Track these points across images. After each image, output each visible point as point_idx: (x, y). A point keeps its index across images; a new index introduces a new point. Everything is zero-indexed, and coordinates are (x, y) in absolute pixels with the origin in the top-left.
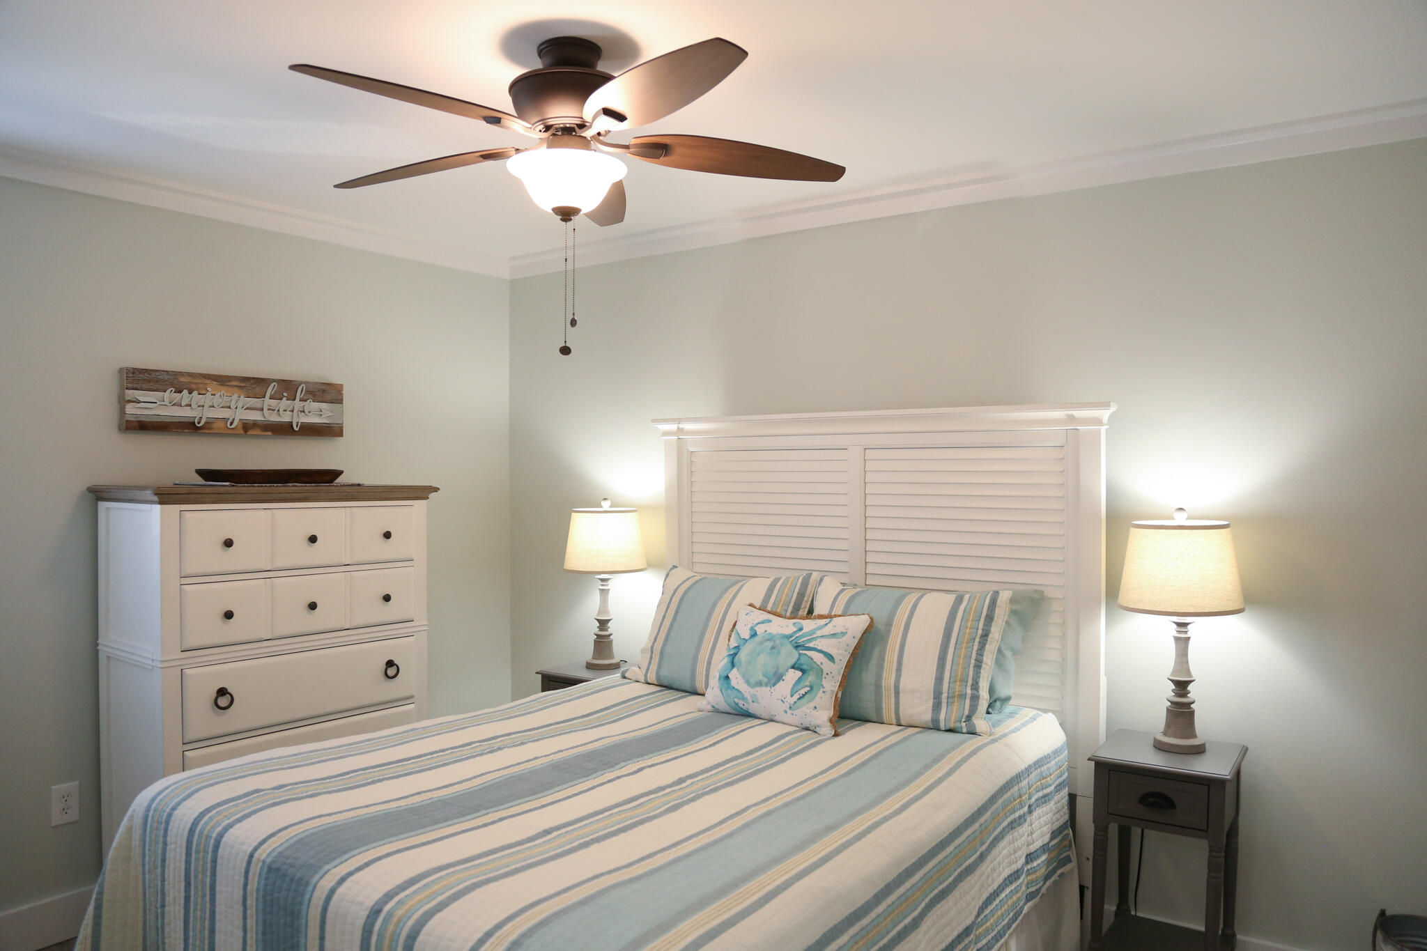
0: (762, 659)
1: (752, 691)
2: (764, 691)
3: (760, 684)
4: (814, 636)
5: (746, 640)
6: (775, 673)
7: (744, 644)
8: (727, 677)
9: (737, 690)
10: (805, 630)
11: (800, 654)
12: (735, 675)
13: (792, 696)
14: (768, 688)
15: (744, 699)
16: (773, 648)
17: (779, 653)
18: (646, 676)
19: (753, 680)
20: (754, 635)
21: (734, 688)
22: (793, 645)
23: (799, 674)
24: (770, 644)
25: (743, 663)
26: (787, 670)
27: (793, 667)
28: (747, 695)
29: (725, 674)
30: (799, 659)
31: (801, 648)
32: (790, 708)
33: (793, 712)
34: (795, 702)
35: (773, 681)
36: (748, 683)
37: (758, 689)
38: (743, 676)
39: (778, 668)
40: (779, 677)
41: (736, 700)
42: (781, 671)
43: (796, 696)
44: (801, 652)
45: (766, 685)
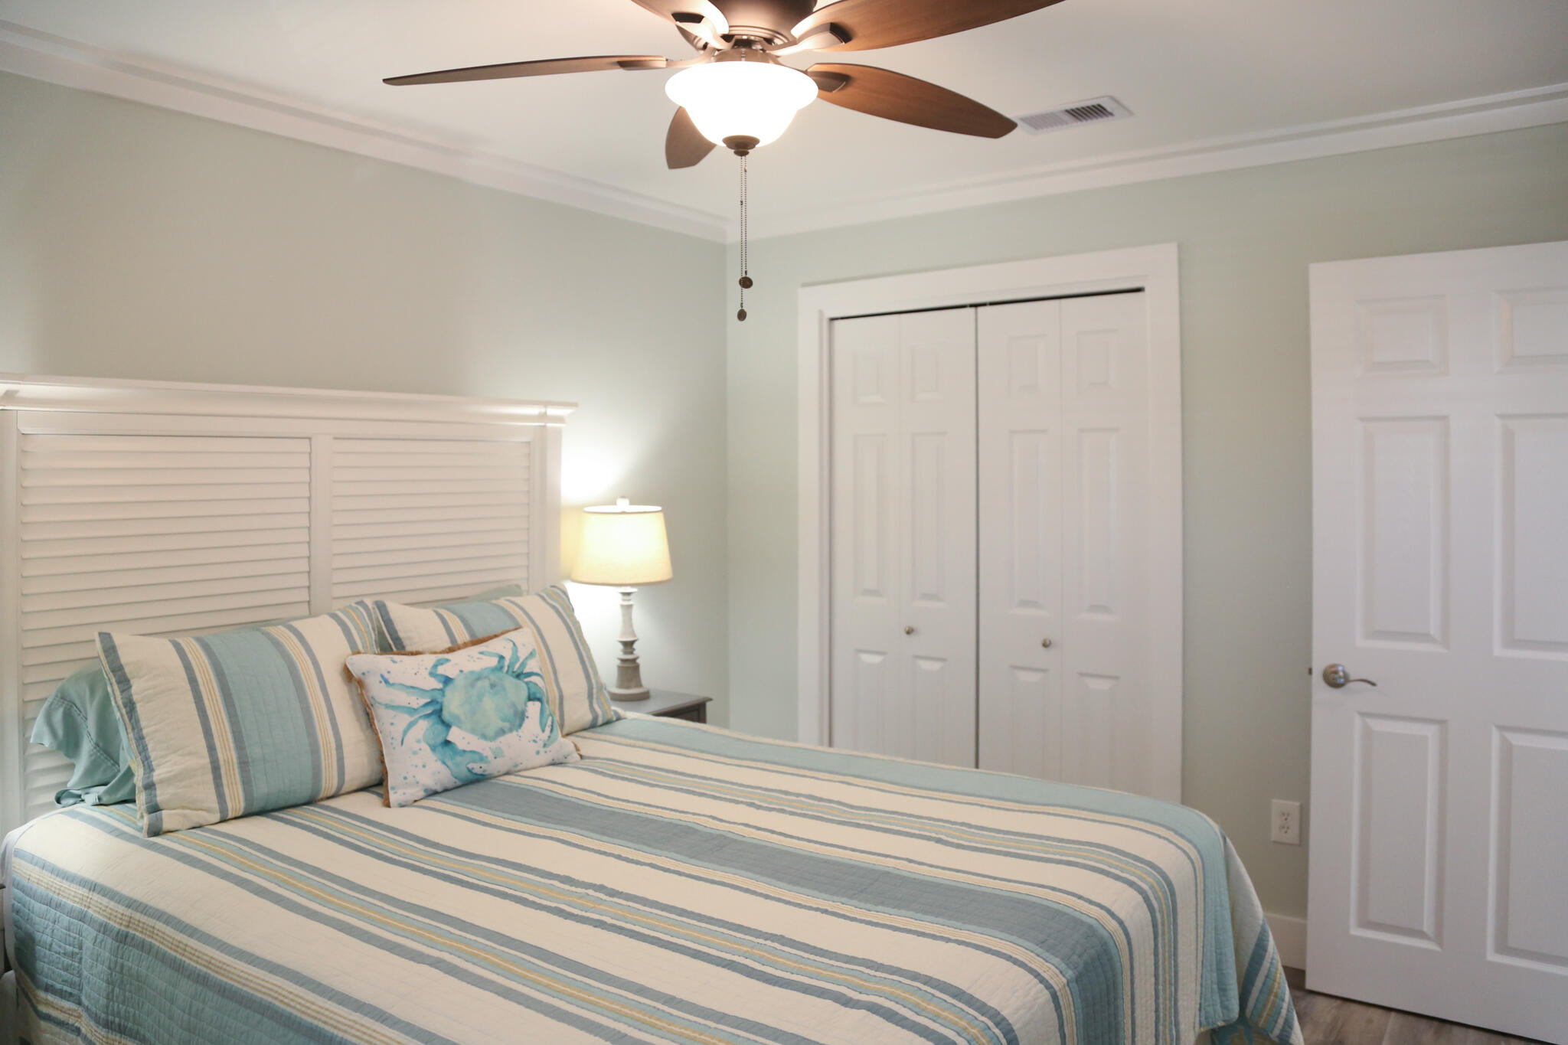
0: (489, 703)
1: (493, 745)
2: (511, 737)
3: (502, 732)
4: (521, 660)
5: (441, 690)
6: (516, 713)
7: (444, 696)
8: (447, 743)
9: (471, 751)
11: (527, 683)
12: (455, 735)
13: (543, 731)
14: (515, 733)
15: (482, 759)
16: (493, 686)
17: (504, 689)
19: (490, 732)
20: (447, 681)
21: (464, 751)
22: (512, 676)
23: (538, 704)
24: (485, 683)
25: (462, 717)
26: (526, 705)
27: (530, 699)
28: (487, 753)
29: (440, 740)
30: (529, 689)
31: (523, 676)
32: (545, 745)
33: (548, 749)
34: (549, 737)
35: (517, 723)
36: (484, 737)
37: (502, 739)
38: (473, 731)
39: (514, 705)
40: (521, 717)
41: (470, 766)
42: (520, 708)
43: (548, 729)
44: (526, 680)
45: (511, 730)
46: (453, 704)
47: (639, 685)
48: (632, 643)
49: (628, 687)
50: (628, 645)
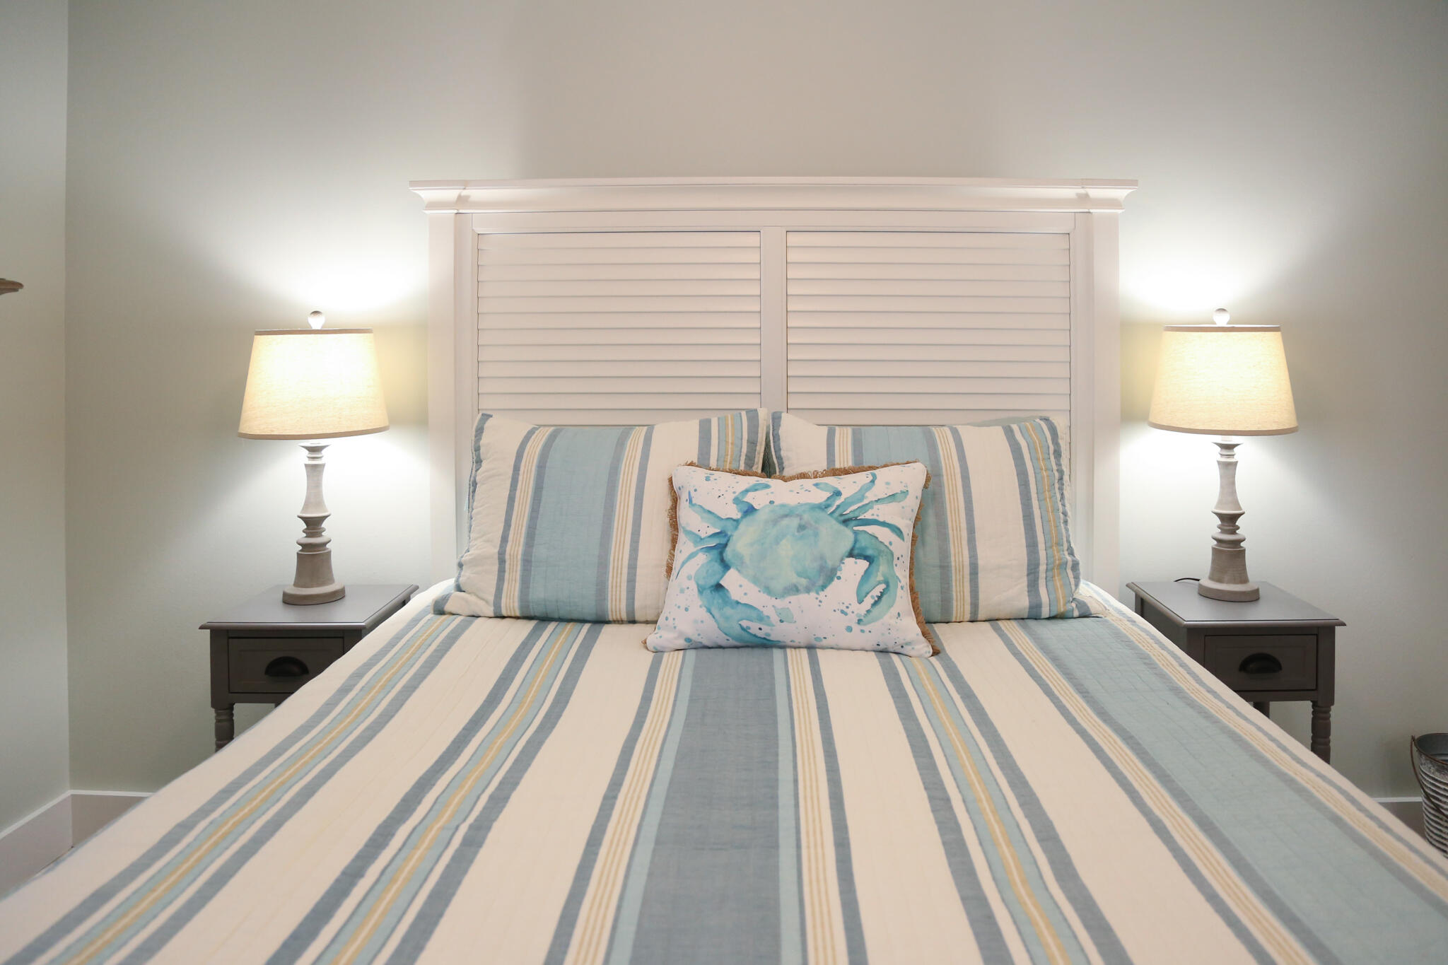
0: (787, 549)
1: (780, 603)
2: (806, 600)
3: (795, 590)
4: (866, 502)
5: (737, 521)
6: (822, 569)
7: (736, 528)
8: (719, 587)
9: (746, 605)
10: (846, 494)
11: (856, 533)
12: (731, 580)
13: (860, 602)
14: (813, 594)
15: (761, 618)
16: (801, 528)
17: (816, 535)
18: (497, 604)
19: (778, 585)
20: (750, 510)
21: (738, 603)
22: (836, 519)
23: (864, 564)
24: (795, 522)
25: (747, 560)
26: (842, 561)
27: (851, 555)
28: (768, 611)
29: (713, 582)
30: (856, 541)
31: (854, 523)
32: (859, 621)
33: (866, 628)
34: (868, 611)
35: (820, 582)
36: (768, 590)
37: (793, 598)
38: (755, 580)
39: (822, 558)
40: (829, 575)
41: (745, 623)
42: (830, 564)
43: (869, 601)
44: (855, 528)
45: (808, 590)
46: (741, 544)
47: (1244, 580)
48: (1236, 517)
49: (1220, 581)
50: (1229, 521)
